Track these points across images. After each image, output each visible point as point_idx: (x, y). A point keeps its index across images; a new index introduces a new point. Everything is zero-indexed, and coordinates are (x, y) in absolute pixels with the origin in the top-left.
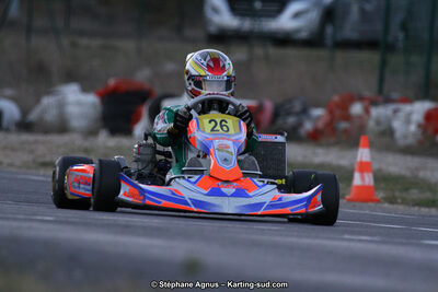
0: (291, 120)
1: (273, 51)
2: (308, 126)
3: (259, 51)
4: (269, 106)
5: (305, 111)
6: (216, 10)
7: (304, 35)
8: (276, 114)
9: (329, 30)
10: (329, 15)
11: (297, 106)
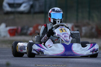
4: (20, 28)
5: (28, 29)
6: (5, 7)
8: (22, 29)
9: (32, 10)
10: (32, 6)
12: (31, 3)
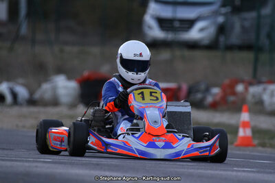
0: (199, 96)
1: (187, 53)
2: (210, 99)
3: (178, 53)
4: (185, 87)
5: (207, 90)
6: (150, 27)
7: (206, 42)
8: (191, 91)
9: (222, 39)
10: (222, 29)
11: (203, 87)
12: (221, 19)
